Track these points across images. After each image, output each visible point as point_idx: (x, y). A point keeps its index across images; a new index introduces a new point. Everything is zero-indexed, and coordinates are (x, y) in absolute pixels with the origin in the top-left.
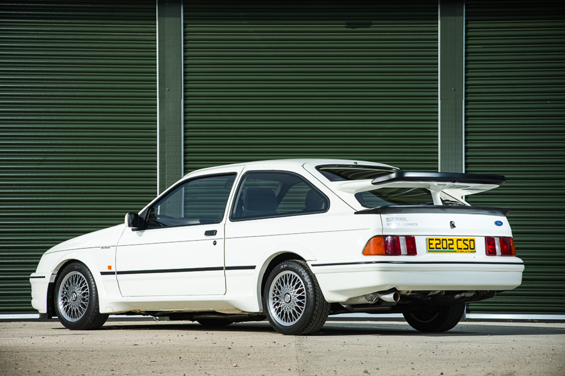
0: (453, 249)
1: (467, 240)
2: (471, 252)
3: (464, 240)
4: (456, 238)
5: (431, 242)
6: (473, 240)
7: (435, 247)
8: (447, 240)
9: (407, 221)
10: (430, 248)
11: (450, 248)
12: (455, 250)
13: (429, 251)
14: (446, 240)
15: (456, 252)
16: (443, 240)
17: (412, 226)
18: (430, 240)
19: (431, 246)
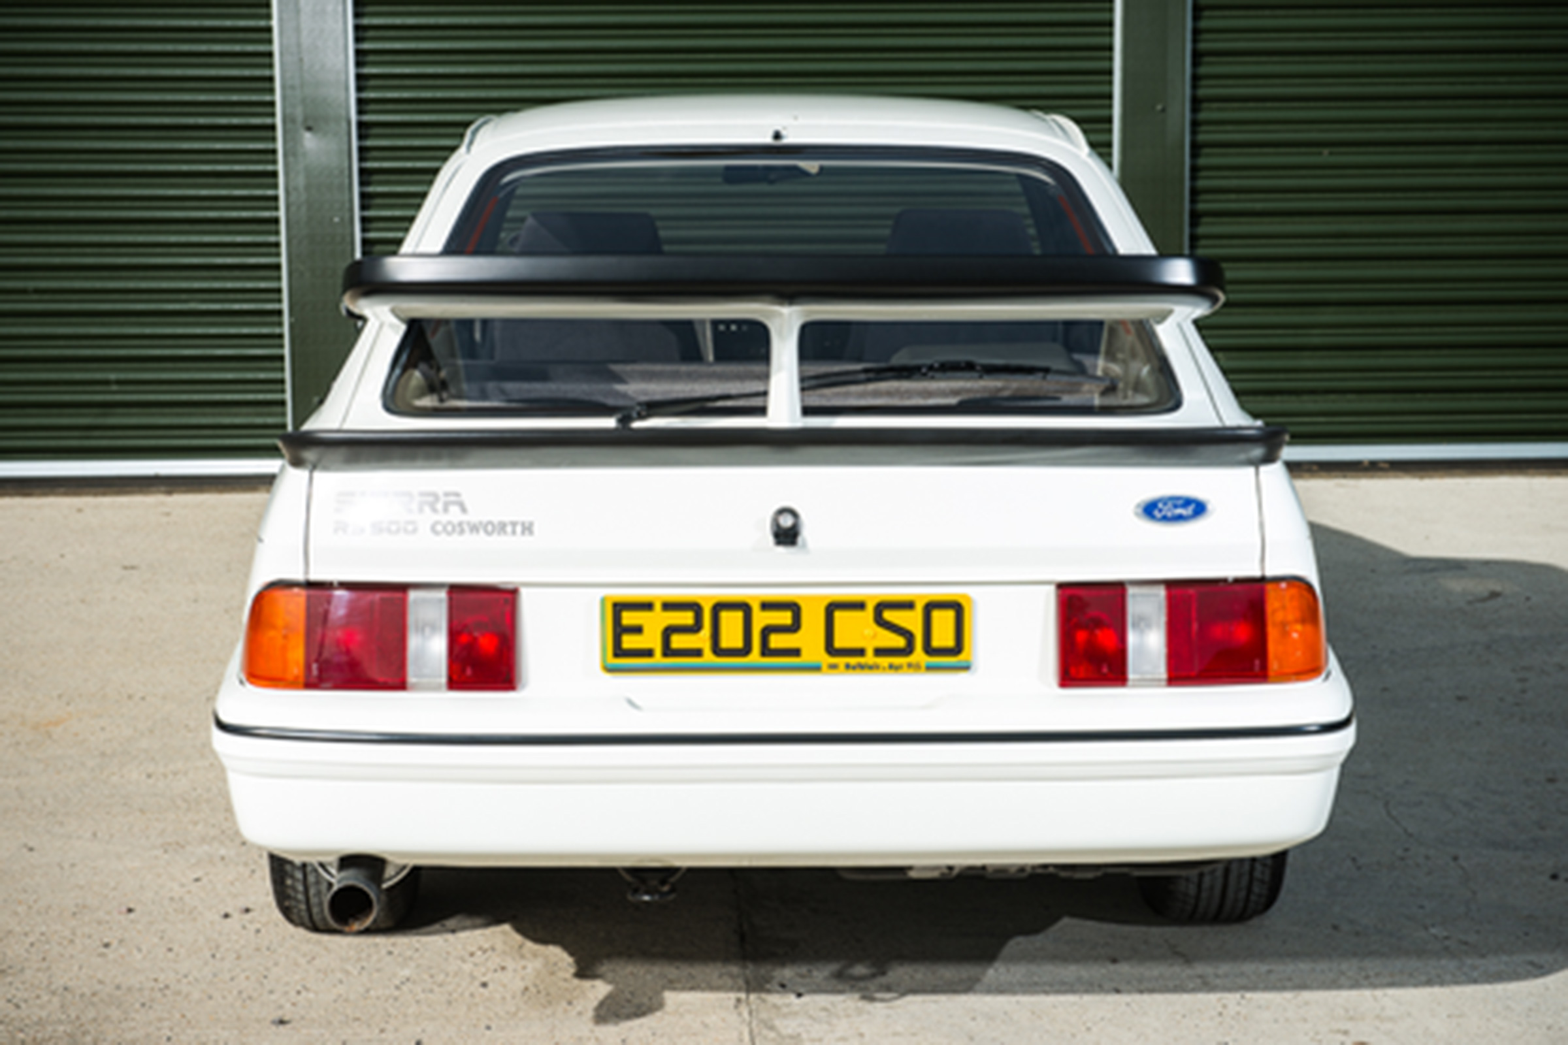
0: (796, 652)
1: (908, 605)
2: (930, 668)
3: (881, 607)
4: (825, 597)
5: (628, 618)
6: (957, 607)
7: (657, 646)
8: (756, 608)
9: (464, 510)
10: (619, 652)
11: (766, 651)
12: (805, 659)
13: (610, 670)
14: (744, 608)
15: (816, 669)
16: (719, 607)
17: (495, 537)
18: (619, 607)
19: (629, 642)
